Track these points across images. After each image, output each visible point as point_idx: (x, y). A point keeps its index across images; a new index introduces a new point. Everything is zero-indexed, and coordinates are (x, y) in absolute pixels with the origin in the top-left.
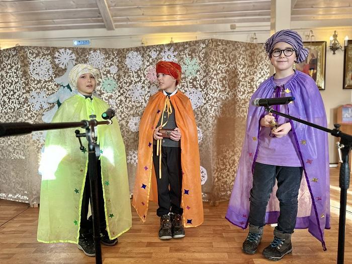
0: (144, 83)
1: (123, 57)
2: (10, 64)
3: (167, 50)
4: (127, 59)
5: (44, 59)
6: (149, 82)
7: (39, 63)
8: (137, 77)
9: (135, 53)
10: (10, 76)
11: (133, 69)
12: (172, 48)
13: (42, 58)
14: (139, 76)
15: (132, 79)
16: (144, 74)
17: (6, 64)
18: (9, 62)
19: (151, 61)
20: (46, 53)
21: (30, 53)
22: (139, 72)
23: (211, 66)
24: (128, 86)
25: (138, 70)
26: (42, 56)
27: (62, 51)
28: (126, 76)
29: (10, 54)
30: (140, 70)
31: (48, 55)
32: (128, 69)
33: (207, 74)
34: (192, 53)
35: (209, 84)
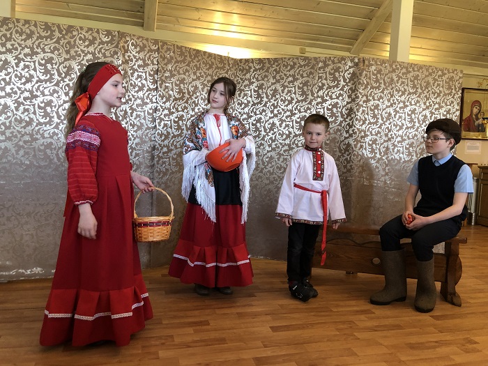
23: (361, 91)
33: (353, 100)
34: (334, 72)
35: (355, 113)
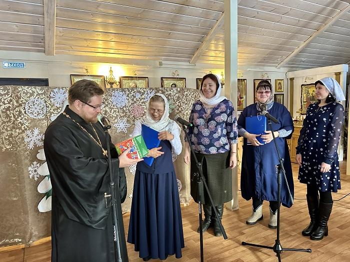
0: (129, 117)
1: (109, 95)
3: (149, 93)
4: (113, 97)
5: (38, 98)
6: (134, 116)
7: (34, 102)
8: (123, 113)
9: (121, 93)
11: (119, 106)
12: (153, 92)
13: (37, 97)
14: (124, 111)
15: (117, 114)
16: (129, 110)
19: (135, 100)
20: (40, 92)
21: (24, 93)
22: (125, 108)
24: (114, 120)
25: (123, 107)
26: (37, 96)
27: (55, 90)
28: (112, 111)
30: (125, 106)
31: (42, 94)
32: (114, 106)
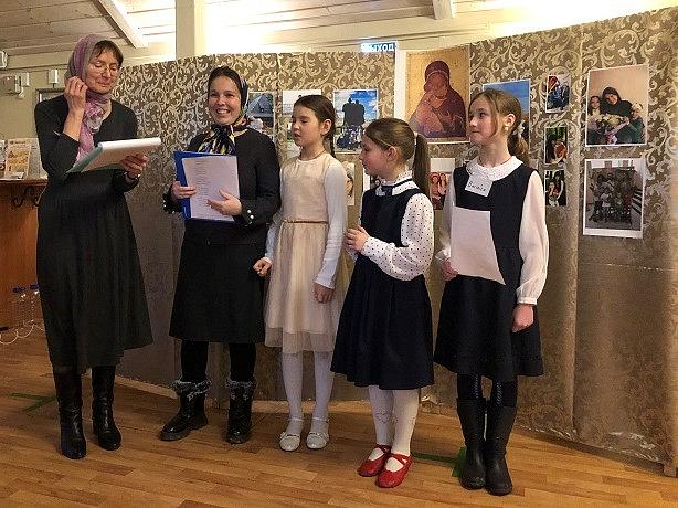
2: (191, 92)
10: (188, 116)
17: (182, 91)
18: (189, 86)
29: (192, 70)
33: (663, 102)
34: (616, 50)
35: (667, 128)
